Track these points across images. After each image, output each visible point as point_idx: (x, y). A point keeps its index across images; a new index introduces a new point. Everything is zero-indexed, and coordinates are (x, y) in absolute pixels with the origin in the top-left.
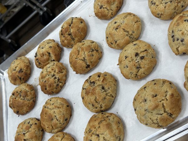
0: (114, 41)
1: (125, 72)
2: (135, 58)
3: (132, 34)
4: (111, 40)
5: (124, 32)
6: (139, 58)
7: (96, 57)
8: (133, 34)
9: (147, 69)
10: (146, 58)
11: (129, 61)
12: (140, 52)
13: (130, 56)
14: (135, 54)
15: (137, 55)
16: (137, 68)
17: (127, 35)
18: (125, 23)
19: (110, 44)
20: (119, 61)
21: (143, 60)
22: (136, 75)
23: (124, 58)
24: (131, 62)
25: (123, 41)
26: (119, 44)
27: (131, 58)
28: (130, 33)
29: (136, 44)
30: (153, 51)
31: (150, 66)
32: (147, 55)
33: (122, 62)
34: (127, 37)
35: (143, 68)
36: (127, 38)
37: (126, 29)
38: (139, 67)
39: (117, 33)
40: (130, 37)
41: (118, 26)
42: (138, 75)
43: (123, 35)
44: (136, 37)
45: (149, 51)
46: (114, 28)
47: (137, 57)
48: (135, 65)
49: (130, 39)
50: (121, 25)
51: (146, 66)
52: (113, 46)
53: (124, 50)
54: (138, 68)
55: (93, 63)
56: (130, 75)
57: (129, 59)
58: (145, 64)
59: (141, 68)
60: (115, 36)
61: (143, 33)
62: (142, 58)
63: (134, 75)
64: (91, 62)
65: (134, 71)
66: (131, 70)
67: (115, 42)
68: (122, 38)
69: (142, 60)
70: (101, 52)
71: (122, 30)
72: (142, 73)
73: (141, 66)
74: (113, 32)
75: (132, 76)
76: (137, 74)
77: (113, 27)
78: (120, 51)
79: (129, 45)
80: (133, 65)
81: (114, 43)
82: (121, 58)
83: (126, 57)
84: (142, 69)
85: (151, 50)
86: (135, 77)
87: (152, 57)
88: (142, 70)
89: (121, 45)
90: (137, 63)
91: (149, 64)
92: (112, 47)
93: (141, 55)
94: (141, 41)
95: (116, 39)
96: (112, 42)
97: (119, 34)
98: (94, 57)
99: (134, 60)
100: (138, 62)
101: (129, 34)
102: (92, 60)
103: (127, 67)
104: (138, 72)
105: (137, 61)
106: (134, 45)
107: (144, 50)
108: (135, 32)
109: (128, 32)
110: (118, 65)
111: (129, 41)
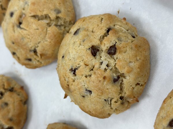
0: (30, 51)
1: (91, 107)
2: (94, 62)
3: (57, 18)
4: (23, 52)
5: (40, 22)
6: (104, 57)
7: (16, 104)
8: (60, 15)
9: (141, 71)
10: (120, 46)
11: (86, 77)
12: (98, 42)
13: (82, 64)
14: (89, 52)
15: (94, 51)
16: (115, 81)
17: (49, 25)
18: (29, 4)
19: (27, 62)
20: (63, 87)
21: (117, 55)
22: (121, 98)
23: (71, 75)
24: (90, 76)
25: (49, 40)
26: (44, 52)
27: (86, 65)
28: (53, 15)
29: (78, 30)
30: (124, 22)
31: (142, 58)
32: (119, 39)
33: (72, 87)
34: (51, 27)
35: (129, 72)
36: (52, 30)
37: (39, 14)
38: (119, 77)
39: (25, 32)
40: (56, 25)
41: (21, 16)
42: (126, 96)
43: (40, 30)
44: (70, 19)
45: (117, 27)
46: (13, 27)
47: (98, 57)
48: (104, 78)
49: (61, 29)
50: (24, 11)
51: (132, 65)
52: (34, 62)
53: (60, 58)
54: (117, 79)
55: (15, 119)
56: (107, 107)
57: (83, 71)
58: (128, 61)
59: (123, 75)
60: (26, 40)
61: (78, 5)
62: (112, 51)
63: (116, 102)
64: (11, 120)
65: (112, 91)
66: (102, 93)
67: (32, 53)
68: (42, 36)
69: (115, 56)
70: (22, 88)
71: (32, 20)
72: (134, 86)
73: (122, 71)
74: (16, 34)
75: (114, 106)
76: (123, 95)
77: (11, 25)
78: (54, 65)
79: (64, 42)
80: (101, 79)
81: (31, 56)
82: (63, 79)
83: (74, 71)
84: (128, 78)
85: (119, 24)
86: (122, 104)
87: (134, 37)
88: (128, 81)
89: (49, 52)
90: (106, 69)
91: (136, 56)
92: (35, 67)
93: (105, 46)
94: (84, 19)
95: (31, 45)
96: (29, 57)
97: (31, 31)
98: (11, 106)
99: (97, 66)
100: (107, 66)
101: (51, 20)
102: (10, 115)
103: (90, 92)
104: (121, 89)
105: (104, 66)
106: (76, 33)
107: (104, 31)
108: (62, 10)
109: (46, 17)
110: (66, 97)
111: (60, 33)
